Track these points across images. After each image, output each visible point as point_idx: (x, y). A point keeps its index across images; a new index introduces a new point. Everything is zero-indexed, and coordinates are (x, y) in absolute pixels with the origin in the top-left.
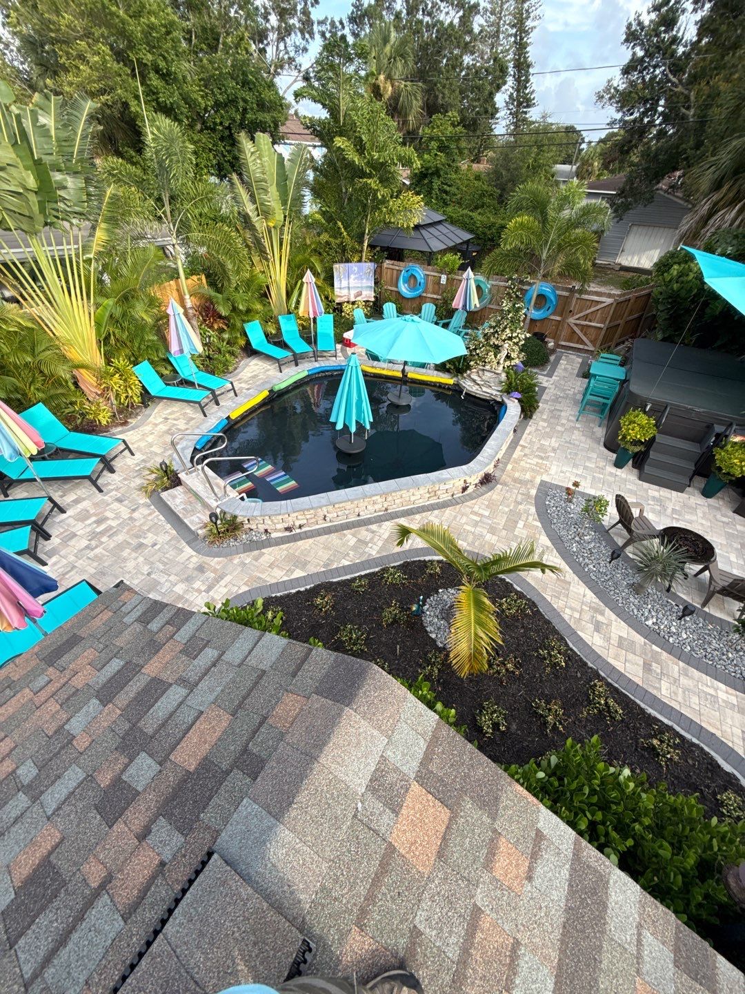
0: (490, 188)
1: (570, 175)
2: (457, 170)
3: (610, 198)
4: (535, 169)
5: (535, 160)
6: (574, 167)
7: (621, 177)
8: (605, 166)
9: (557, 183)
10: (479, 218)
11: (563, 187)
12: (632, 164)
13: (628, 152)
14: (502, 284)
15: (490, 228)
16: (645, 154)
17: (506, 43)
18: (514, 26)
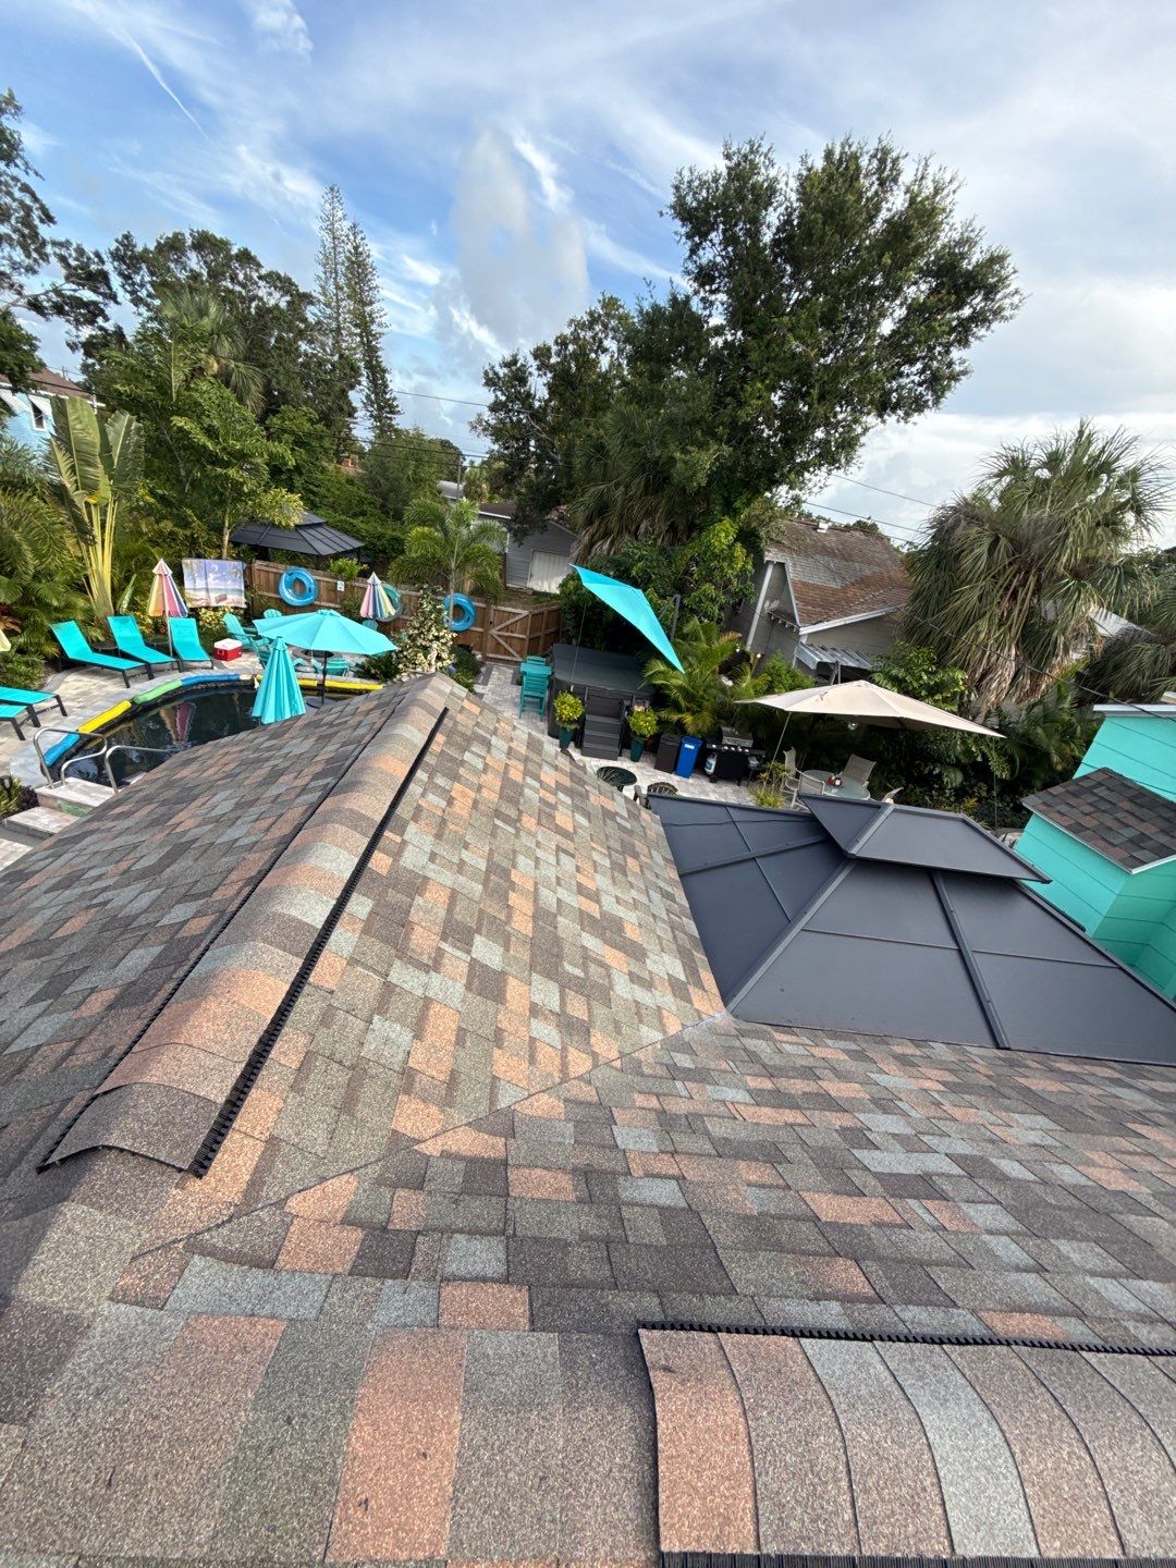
0: (369, 496)
1: (456, 492)
2: (323, 471)
3: (505, 522)
4: (418, 481)
5: (415, 473)
6: (461, 486)
7: (512, 502)
8: (494, 490)
9: (446, 500)
10: (363, 526)
11: (453, 505)
12: (519, 494)
13: (512, 481)
14: (414, 593)
15: (379, 538)
16: (529, 485)
17: (351, 341)
18: (356, 326)
